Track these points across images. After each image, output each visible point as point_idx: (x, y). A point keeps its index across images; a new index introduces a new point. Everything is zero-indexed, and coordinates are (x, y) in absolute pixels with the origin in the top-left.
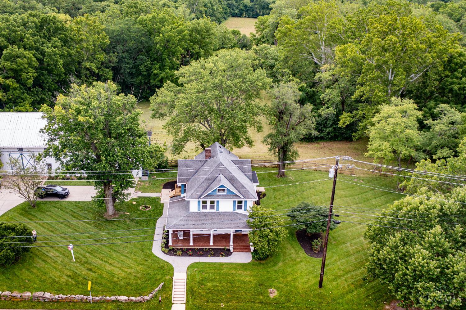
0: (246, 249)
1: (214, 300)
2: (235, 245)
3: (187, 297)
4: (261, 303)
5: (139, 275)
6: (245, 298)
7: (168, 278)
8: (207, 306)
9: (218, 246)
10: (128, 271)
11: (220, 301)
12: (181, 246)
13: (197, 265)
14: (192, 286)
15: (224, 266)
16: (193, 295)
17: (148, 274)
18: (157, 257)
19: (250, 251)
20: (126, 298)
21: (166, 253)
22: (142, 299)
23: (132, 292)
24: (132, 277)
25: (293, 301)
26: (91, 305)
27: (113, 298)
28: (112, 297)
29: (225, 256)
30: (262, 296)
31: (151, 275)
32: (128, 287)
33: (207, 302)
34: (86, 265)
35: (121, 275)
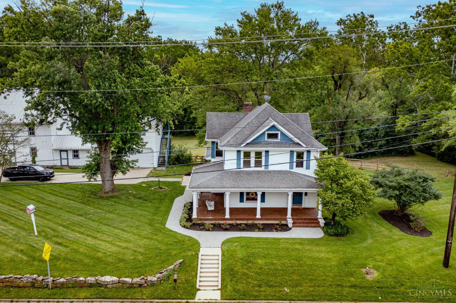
0: (312, 223)
1: (271, 283)
2: (295, 217)
3: (223, 280)
4: (354, 286)
5: (141, 250)
6: (324, 280)
7: (190, 254)
8: (261, 291)
9: (268, 219)
10: (124, 245)
11: (281, 285)
12: (211, 220)
13: (238, 240)
14: (231, 264)
15: (282, 241)
16: (234, 277)
17: (157, 248)
18: (172, 231)
19: (319, 226)
20: (115, 279)
21: (187, 228)
22: (143, 281)
23: (127, 271)
24: (129, 252)
25: (409, 284)
26: (48, 292)
27: (91, 279)
28: (89, 278)
29: (281, 231)
30: (353, 277)
31: (161, 250)
32: (121, 264)
33: (260, 286)
34: (54, 239)
35: (110, 250)
